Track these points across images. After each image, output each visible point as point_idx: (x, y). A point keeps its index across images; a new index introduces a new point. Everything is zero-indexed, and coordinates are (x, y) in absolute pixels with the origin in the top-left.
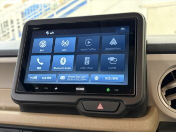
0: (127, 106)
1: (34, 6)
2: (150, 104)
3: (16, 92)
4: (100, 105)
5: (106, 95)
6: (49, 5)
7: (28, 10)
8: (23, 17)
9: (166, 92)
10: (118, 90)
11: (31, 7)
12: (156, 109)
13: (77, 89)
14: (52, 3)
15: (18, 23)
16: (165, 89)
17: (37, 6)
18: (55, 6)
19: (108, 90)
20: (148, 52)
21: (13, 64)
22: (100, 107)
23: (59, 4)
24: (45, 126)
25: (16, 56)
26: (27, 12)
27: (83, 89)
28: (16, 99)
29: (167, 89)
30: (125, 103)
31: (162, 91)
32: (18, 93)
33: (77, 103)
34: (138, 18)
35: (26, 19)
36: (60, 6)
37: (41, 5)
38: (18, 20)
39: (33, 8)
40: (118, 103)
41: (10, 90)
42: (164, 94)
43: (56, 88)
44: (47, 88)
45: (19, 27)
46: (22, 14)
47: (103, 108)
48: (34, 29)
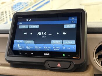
0: (75, 65)
1: (19, 3)
3: (8, 56)
4: (59, 64)
8: (12, 9)
9: (98, 56)
10: (70, 55)
11: (17, 4)
12: (92, 66)
13: (45, 54)
14: (30, 2)
15: (10, 13)
16: (98, 55)
17: (21, 3)
18: (31, 3)
19: (64, 55)
20: (88, 33)
22: (59, 65)
23: (33, 2)
25: (8, 34)
26: (15, 7)
27: (48, 54)
28: (8, 60)
29: (99, 55)
30: (74, 63)
31: (96, 56)
32: (9, 56)
33: (44, 63)
34: (82, 12)
35: (14, 10)
37: (23, 3)
38: (9, 11)
39: (18, 5)
41: (4, 53)
42: (97, 57)
43: (32, 54)
44: (27, 53)
45: (10, 15)
46: (12, 7)
47: (60, 66)
48: (19, 17)
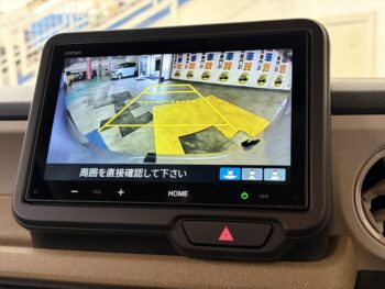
1: (53, 17)
2: (336, 230)
3: (24, 201)
4: (226, 231)
5: (240, 209)
6: (86, 15)
7: (40, 25)
8: (27, 40)
9: (373, 201)
10: (267, 196)
11: (46, 19)
13: (171, 193)
15: (17, 54)
16: (371, 195)
17: (60, 17)
19: (245, 196)
21: (18, 136)
22: (226, 236)
24: (92, 281)
26: (37, 29)
27: (184, 194)
28: (25, 217)
29: (375, 196)
30: (286, 227)
31: (363, 199)
32: (30, 203)
33: (168, 228)
35: (35, 45)
36: (111, 17)
37: (68, 16)
38: (16, 47)
39: (50, 22)
40: (268, 228)
42: (368, 206)
43: (121, 192)
44: (99, 192)
45: (18, 63)
46: (26, 33)
47: (231, 239)
48: (68, 53)
